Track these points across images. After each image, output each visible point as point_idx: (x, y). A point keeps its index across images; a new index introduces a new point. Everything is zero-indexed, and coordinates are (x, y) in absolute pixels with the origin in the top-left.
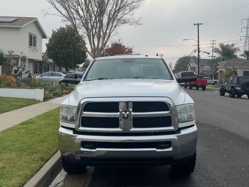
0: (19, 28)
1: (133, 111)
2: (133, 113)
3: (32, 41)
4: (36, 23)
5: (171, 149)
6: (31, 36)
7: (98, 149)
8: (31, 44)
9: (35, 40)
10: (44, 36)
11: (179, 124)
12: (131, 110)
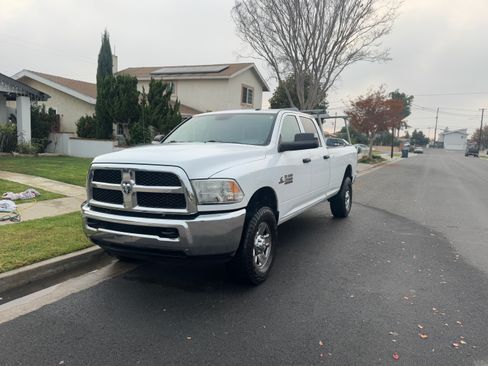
0: (227, 79)
1: (137, 183)
2: (135, 186)
3: (247, 97)
4: (253, 71)
5: (177, 240)
6: (245, 90)
7: (100, 229)
8: (244, 100)
9: (251, 95)
10: (265, 89)
11: (199, 207)
12: (133, 182)
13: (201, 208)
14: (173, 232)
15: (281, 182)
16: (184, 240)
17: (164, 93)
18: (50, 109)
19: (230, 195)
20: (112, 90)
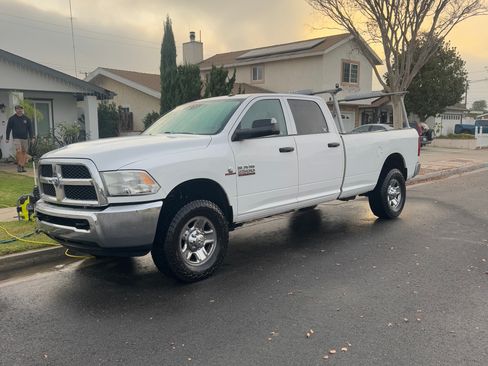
2: (62, 179)
3: (349, 74)
5: (89, 231)
6: (346, 66)
8: (346, 80)
9: (355, 72)
11: (108, 198)
12: (59, 175)
13: (111, 200)
14: (83, 223)
15: (231, 173)
16: (94, 231)
17: (227, 81)
18: (119, 107)
19: (145, 187)
20: (172, 82)
